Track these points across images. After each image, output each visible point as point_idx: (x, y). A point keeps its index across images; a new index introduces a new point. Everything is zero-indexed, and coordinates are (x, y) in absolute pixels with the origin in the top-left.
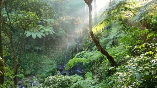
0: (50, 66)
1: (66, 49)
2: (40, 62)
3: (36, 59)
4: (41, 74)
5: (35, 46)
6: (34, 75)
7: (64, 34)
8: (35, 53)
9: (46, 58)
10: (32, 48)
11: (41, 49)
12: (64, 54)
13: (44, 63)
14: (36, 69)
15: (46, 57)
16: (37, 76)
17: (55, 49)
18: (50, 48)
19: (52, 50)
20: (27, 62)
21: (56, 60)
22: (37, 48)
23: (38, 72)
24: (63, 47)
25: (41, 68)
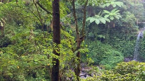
0: (115, 57)
1: (136, 39)
2: (103, 51)
3: (99, 48)
4: (105, 65)
5: (98, 34)
6: (98, 65)
7: (134, 19)
8: (98, 41)
9: (111, 48)
10: (95, 37)
11: (104, 37)
12: (133, 44)
13: (108, 53)
14: (100, 59)
16: (101, 66)
17: (121, 38)
18: (115, 37)
19: (117, 39)
20: (91, 51)
21: (123, 52)
22: (101, 36)
23: (102, 62)
24: (131, 35)
25: (105, 58)
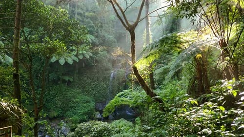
0: (85, 105)
1: (109, 79)
2: (70, 99)
3: (65, 94)
4: (72, 116)
5: (63, 75)
6: (63, 118)
7: (107, 57)
8: (63, 85)
9: (80, 93)
10: (59, 79)
11: (71, 80)
12: (105, 86)
13: (77, 100)
14: (65, 109)
15: (79, 91)
16: (66, 120)
17: (93, 79)
18: (86, 79)
19: (88, 81)
20: (53, 98)
21: (95, 96)
22: (67, 78)
23: (68, 113)
24: (104, 76)
25: (72, 107)
